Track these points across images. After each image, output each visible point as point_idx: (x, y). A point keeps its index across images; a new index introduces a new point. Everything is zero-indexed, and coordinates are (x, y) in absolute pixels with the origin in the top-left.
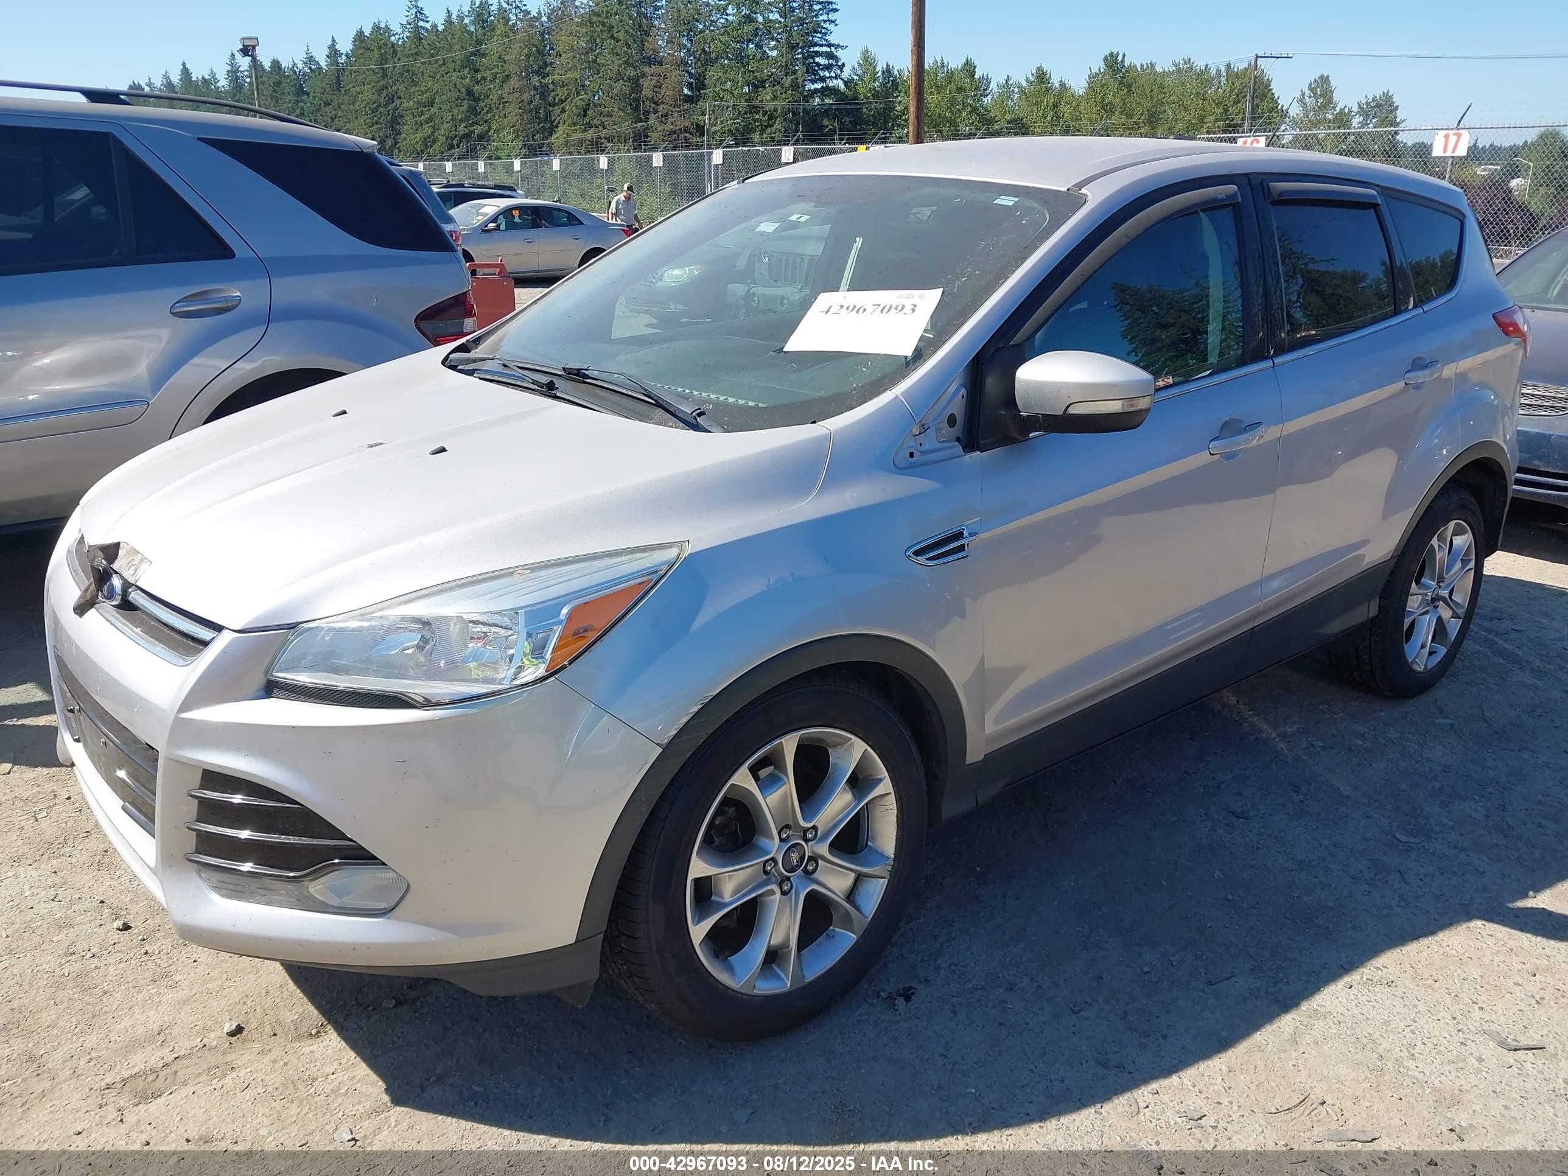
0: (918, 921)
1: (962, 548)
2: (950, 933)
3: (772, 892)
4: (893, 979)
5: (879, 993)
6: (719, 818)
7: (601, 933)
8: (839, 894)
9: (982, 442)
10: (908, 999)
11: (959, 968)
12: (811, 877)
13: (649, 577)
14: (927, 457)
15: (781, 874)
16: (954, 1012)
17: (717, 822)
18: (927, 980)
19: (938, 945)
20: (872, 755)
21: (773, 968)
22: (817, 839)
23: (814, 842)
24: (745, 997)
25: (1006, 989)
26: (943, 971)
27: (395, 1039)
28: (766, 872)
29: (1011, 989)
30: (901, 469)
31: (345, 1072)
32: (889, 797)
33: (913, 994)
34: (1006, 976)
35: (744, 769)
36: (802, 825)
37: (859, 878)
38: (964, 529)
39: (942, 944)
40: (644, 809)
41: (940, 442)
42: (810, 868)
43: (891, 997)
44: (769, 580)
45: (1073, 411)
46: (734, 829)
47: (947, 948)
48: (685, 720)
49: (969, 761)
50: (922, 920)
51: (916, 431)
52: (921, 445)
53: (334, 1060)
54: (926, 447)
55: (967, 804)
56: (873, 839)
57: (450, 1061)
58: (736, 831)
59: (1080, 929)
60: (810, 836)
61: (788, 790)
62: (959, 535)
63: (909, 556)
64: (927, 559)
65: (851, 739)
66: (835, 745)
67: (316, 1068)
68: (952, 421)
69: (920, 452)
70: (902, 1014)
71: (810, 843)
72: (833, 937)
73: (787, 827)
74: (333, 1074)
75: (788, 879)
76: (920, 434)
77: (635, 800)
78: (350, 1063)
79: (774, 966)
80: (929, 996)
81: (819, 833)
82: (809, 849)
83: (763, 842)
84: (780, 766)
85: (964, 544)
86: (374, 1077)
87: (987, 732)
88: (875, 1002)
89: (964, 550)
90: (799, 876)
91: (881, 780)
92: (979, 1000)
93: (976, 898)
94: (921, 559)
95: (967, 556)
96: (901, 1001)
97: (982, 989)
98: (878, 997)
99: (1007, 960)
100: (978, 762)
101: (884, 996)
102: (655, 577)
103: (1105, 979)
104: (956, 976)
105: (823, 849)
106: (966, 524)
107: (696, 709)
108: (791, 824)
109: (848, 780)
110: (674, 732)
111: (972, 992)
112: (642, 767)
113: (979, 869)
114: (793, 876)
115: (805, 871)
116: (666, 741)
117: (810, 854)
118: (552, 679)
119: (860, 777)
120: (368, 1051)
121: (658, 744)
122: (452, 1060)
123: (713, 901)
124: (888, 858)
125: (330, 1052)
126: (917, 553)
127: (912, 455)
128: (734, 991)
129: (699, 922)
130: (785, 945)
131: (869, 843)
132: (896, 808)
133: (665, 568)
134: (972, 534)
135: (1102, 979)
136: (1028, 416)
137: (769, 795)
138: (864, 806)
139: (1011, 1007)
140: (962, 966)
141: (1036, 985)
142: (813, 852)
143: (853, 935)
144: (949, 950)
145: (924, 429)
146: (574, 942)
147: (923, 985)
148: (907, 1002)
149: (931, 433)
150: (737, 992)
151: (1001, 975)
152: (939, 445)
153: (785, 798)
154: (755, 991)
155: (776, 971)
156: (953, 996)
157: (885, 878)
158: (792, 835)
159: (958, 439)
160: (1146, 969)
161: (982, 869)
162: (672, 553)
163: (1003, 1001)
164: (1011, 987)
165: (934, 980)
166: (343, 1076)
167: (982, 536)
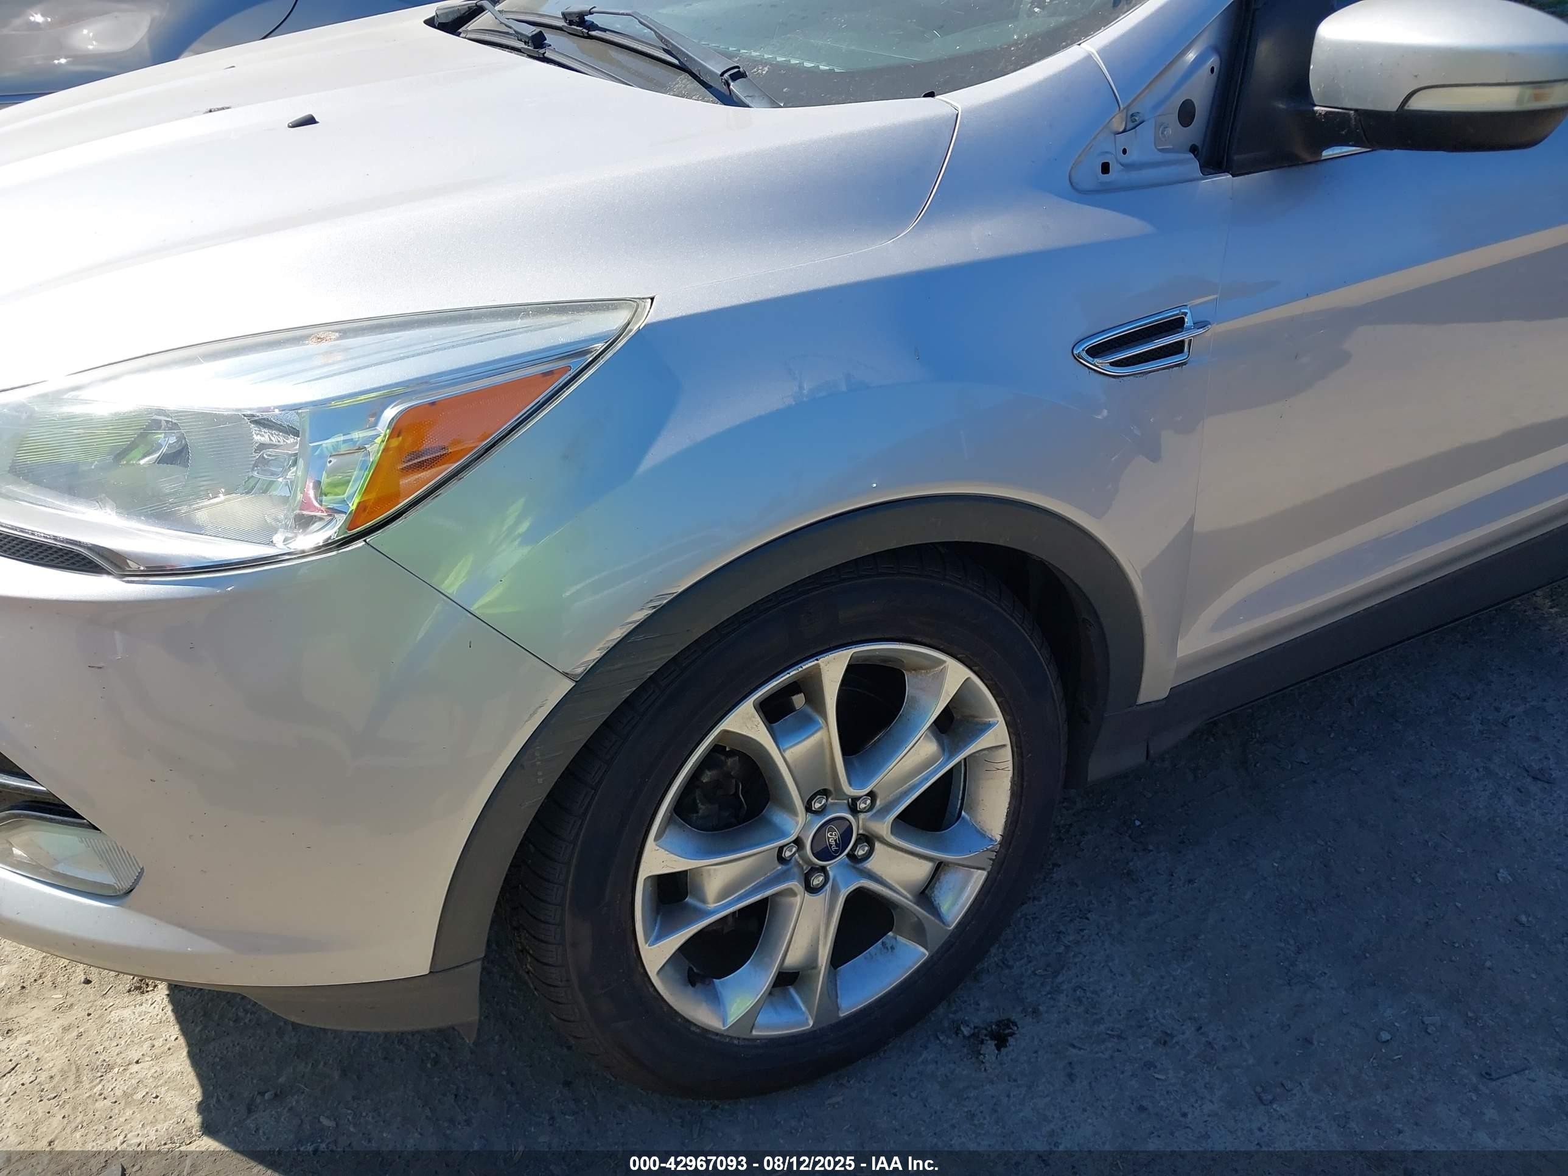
0: (1036, 903)
1: (1178, 348)
2: (1082, 930)
3: (791, 893)
4: (985, 1004)
5: (959, 1029)
6: (709, 773)
7: (478, 960)
8: (905, 893)
9: (1236, 157)
10: (1001, 1041)
11: (1089, 994)
12: (859, 866)
13: (561, 364)
14: (1135, 176)
15: (808, 862)
16: (1071, 1076)
17: (705, 779)
18: (1035, 1012)
19: (1061, 949)
20: (980, 689)
21: (790, 994)
22: (874, 811)
23: (869, 814)
24: (736, 1042)
25: (1157, 1043)
26: (1062, 998)
27: (241, 1014)
28: (781, 859)
29: (1165, 1043)
30: (1080, 193)
31: (153, 1062)
32: (1002, 751)
33: (1012, 1034)
34: (1160, 1018)
35: (748, 707)
36: (848, 793)
37: (940, 867)
38: (1186, 314)
39: (1067, 947)
40: (540, 781)
41: (1161, 150)
42: (860, 852)
43: (976, 1039)
44: (801, 387)
45: (1418, 104)
46: (733, 791)
47: (1074, 956)
48: (618, 634)
49: (1143, 698)
50: (1043, 901)
51: (1118, 124)
52: (1124, 152)
53: (146, 1039)
54: (1133, 156)
55: (1131, 758)
56: (971, 810)
57: (303, 1064)
58: (736, 794)
59: (1283, 945)
60: (863, 806)
61: (826, 739)
62: (1176, 324)
63: (1079, 355)
64: (1112, 364)
65: (944, 662)
66: (916, 669)
67: (118, 1049)
68: (1186, 114)
69: (1122, 165)
70: (989, 1070)
71: (862, 816)
72: (892, 948)
73: (825, 793)
74: (137, 1062)
75: (823, 869)
76: (1123, 132)
77: (522, 766)
78: (166, 1048)
79: (792, 990)
80: (1036, 1042)
81: (878, 802)
82: (860, 825)
83: (780, 818)
84: (815, 699)
85: (1183, 342)
86: (190, 1077)
87: (1179, 655)
88: (950, 1041)
89: (1182, 351)
90: (841, 864)
91: (988, 726)
92: (1112, 1057)
93: (1128, 874)
94: (1102, 364)
95: (1185, 364)
96: (990, 1046)
97: (1119, 1037)
98: (957, 1034)
99: (1165, 988)
100: (1158, 701)
101: (966, 1033)
102: (577, 364)
103: (1315, 1043)
104: (1081, 1009)
105: (883, 827)
106: (1190, 304)
107: (640, 616)
108: (831, 789)
109: (935, 722)
110: (595, 655)
111: (1103, 1041)
112: (535, 713)
113: (1138, 823)
114: (829, 865)
115: (851, 856)
116: (580, 670)
117: (861, 832)
118: (360, 544)
119: (957, 716)
120: (199, 1029)
121: (566, 674)
122: (306, 1063)
123: (687, 904)
124: (991, 840)
125: (146, 1023)
126: (1095, 352)
127: (1105, 168)
128: (717, 1034)
129: (659, 938)
130: (811, 963)
131: (963, 813)
132: (1011, 768)
133: (600, 346)
134: (1200, 324)
135: (1311, 1043)
136: (1327, 113)
137: (791, 747)
138: (960, 762)
139: (1163, 1077)
140: (1092, 993)
141: (1204, 1039)
142: (865, 829)
143: (922, 949)
144: (1076, 960)
145: (1134, 122)
146: (427, 972)
147: (1029, 1019)
148: (999, 1049)
149: (1147, 132)
150: (722, 1035)
151: (1151, 1016)
152: (1159, 157)
153: (821, 749)
154: (754, 1033)
155: (792, 998)
156: (1074, 1046)
157: (983, 869)
158: (833, 804)
159: (1193, 149)
160: (1385, 1036)
161: (1142, 824)
162: (613, 321)
163: (1150, 1065)
164: (1165, 1040)
165: (1047, 1012)
166: (149, 1069)
167: (1216, 329)
